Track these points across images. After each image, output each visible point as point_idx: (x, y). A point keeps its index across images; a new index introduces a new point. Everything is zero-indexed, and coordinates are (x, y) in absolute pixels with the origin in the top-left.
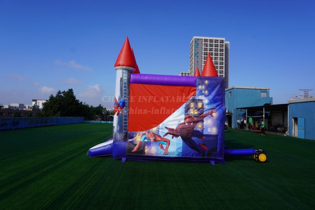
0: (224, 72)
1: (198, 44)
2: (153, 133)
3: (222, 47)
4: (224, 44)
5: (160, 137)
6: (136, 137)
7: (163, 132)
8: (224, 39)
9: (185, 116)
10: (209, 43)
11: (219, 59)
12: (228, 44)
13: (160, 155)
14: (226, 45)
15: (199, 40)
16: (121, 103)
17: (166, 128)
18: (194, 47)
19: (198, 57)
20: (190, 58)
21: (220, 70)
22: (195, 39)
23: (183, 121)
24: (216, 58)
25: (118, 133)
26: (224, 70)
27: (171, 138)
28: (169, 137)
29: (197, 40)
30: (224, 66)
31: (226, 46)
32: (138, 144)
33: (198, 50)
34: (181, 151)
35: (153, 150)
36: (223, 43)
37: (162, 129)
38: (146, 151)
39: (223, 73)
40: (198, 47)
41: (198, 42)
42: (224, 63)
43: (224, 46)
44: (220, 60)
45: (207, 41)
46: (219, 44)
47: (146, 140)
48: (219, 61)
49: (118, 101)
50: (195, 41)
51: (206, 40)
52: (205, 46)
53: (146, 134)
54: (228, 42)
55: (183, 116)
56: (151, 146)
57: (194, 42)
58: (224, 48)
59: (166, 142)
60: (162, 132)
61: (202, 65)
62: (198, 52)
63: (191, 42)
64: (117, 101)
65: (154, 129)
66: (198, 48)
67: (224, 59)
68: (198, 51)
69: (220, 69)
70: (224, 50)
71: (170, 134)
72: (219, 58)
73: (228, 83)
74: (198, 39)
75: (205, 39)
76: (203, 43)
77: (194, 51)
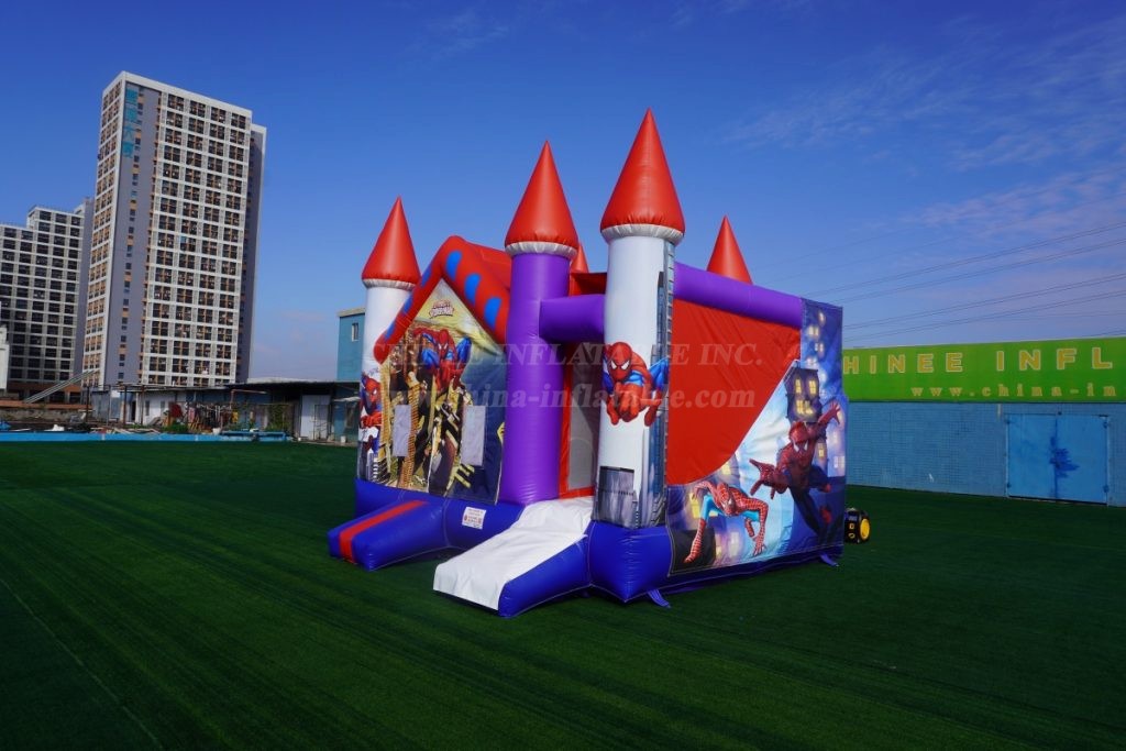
0: (241, 236)
1: (140, 106)
2: (726, 485)
3: (240, 143)
4: (247, 132)
5: (744, 495)
6: (688, 505)
7: (750, 480)
8: (247, 113)
9: (791, 421)
10: (186, 114)
11: (224, 183)
12: (261, 135)
13: (745, 561)
14: (254, 138)
15: (145, 92)
16: (661, 374)
17: (755, 463)
18: (120, 115)
19: (137, 159)
20: (100, 158)
21: (228, 226)
22: (127, 82)
23: (787, 441)
24: (214, 179)
25: (651, 494)
26: (241, 228)
27: (769, 496)
28: (764, 493)
29: (136, 89)
30: (242, 212)
31: (252, 140)
32: (697, 527)
33: (138, 130)
34: (788, 538)
35: (733, 547)
36: (243, 126)
37: (745, 467)
38: (719, 550)
39: (236, 241)
40: (139, 117)
41: (140, 100)
42: (243, 203)
43: (247, 139)
44: (230, 188)
45: (182, 106)
46: (228, 126)
47: (714, 513)
48: (224, 192)
49: (649, 367)
50: (126, 90)
51: (175, 100)
52: (171, 124)
53: (708, 490)
54: (262, 130)
55: (786, 425)
56: (729, 531)
57: (122, 96)
58: (246, 148)
59: (759, 510)
60: (746, 479)
61: (156, 194)
62: (138, 141)
63: (106, 92)
64: (644, 366)
65: (725, 470)
66: (139, 122)
67: (244, 188)
68: (138, 135)
69: (226, 223)
70: (246, 155)
71: (767, 484)
72: (226, 182)
73: (253, 277)
74: (142, 88)
75: (171, 96)
76: (165, 108)
77: (119, 132)
